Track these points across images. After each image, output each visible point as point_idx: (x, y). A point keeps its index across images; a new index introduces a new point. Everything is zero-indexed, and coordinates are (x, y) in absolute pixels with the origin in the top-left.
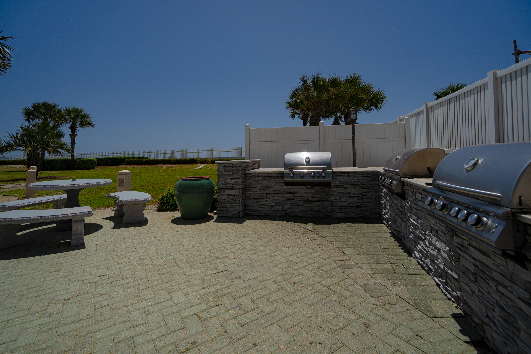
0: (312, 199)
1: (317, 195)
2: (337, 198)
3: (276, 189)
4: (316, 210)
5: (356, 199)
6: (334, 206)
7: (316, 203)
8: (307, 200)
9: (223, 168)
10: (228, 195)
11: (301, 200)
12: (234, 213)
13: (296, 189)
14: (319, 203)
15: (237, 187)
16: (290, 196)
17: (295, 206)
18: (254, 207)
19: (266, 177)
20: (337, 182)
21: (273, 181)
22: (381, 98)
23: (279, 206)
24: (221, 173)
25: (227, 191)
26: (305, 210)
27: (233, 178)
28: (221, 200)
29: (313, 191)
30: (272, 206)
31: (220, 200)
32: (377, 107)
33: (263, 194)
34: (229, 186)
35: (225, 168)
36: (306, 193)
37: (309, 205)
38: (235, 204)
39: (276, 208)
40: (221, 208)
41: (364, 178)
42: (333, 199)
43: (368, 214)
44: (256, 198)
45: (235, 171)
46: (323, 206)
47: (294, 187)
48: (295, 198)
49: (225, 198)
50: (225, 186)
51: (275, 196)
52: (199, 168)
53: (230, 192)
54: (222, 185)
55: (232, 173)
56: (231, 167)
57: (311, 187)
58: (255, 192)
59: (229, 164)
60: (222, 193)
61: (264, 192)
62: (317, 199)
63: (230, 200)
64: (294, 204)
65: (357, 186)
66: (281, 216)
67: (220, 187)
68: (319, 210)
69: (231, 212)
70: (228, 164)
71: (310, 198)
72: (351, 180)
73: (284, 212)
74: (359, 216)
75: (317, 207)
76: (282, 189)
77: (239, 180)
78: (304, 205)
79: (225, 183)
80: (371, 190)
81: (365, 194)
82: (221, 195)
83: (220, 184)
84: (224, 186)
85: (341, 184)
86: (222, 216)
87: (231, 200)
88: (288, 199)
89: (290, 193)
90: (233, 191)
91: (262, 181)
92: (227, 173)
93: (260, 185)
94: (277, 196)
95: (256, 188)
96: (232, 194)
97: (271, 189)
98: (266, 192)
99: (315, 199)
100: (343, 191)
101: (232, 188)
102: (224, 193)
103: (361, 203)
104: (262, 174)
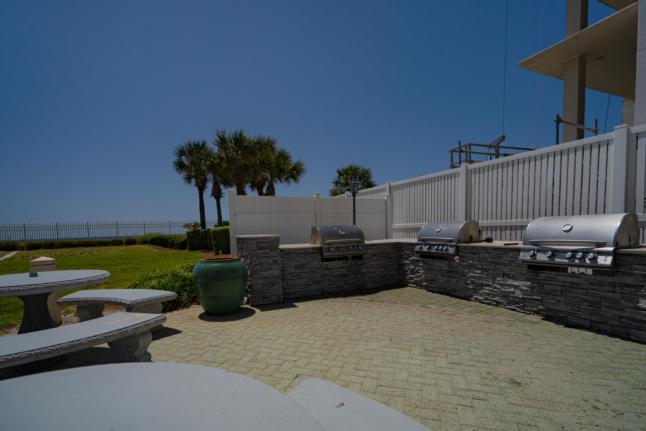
0: (348, 273)
1: (352, 269)
2: (368, 270)
3: (312, 266)
4: (351, 283)
5: (382, 269)
6: (366, 278)
7: (350, 276)
8: (343, 275)
9: (257, 244)
10: (264, 278)
11: (337, 275)
12: (273, 298)
13: (332, 264)
14: (353, 276)
15: (275, 267)
16: (327, 272)
17: (332, 282)
18: (289, 289)
19: (302, 254)
20: (368, 254)
21: (309, 258)
22: (301, 169)
23: (316, 284)
24: (254, 251)
25: (263, 273)
26: (341, 286)
27: (270, 257)
28: (255, 286)
29: (347, 265)
30: (309, 285)
31: (253, 286)
32: (295, 179)
33: (300, 272)
34: (265, 266)
35: (260, 245)
36: (342, 268)
37: (345, 279)
38: (274, 288)
39: (314, 287)
40: (255, 295)
41: (388, 249)
42: (365, 271)
43: (391, 281)
44: (292, 278)
45: (273, 248)
46: (357, 279)
47: (331, 262)
48: (331, 274)
49: (261, 282)
50: (260, 267)
51: (311, 274)
52: (5, 257)
53: (268, 273)
54: (256, 267)
55: (269, 250)
56: (267, 242)
57: (346, 261)
58: (291, 272)
59: (265, 240)
60: (257, 276)
61: (300, 271)
62: (352, 273)
63: (267, 284)
64: (331, 280)
65: (384, 257)
66: (319, 295)
67: (254, 269)
68: (353, 283)
69: (269, 297)
70: (262, 240)
71: (345, 272)
72: (379, 252)
73: (321, 290)
74: (384, 284)
75: (351, 281)
76: (319, 265)
77: (278, 258)
78: (341, 280)
79: (260, 263)
80: (393, 260)
81: (389, 263)
82: (256, 279)
83: (253, 265)
84: (258, 267)
85: (371, 256)
86: (258, 304)
87: (269, 284)
88: (324, 275)
89: (327, 269)
90: (271, 272)
91: (297, 259)
92: (263, 251)
93: (296, 263)
94: (315, 274)
95: (291, 266)
96: (269, 276)
97: (308, 266)
98: (303, 271)
99: (350, 273)
100: (373, 263)
101: (270, 269)
102: (259, 276)
103: (386, 273)
104: (297, 250)
